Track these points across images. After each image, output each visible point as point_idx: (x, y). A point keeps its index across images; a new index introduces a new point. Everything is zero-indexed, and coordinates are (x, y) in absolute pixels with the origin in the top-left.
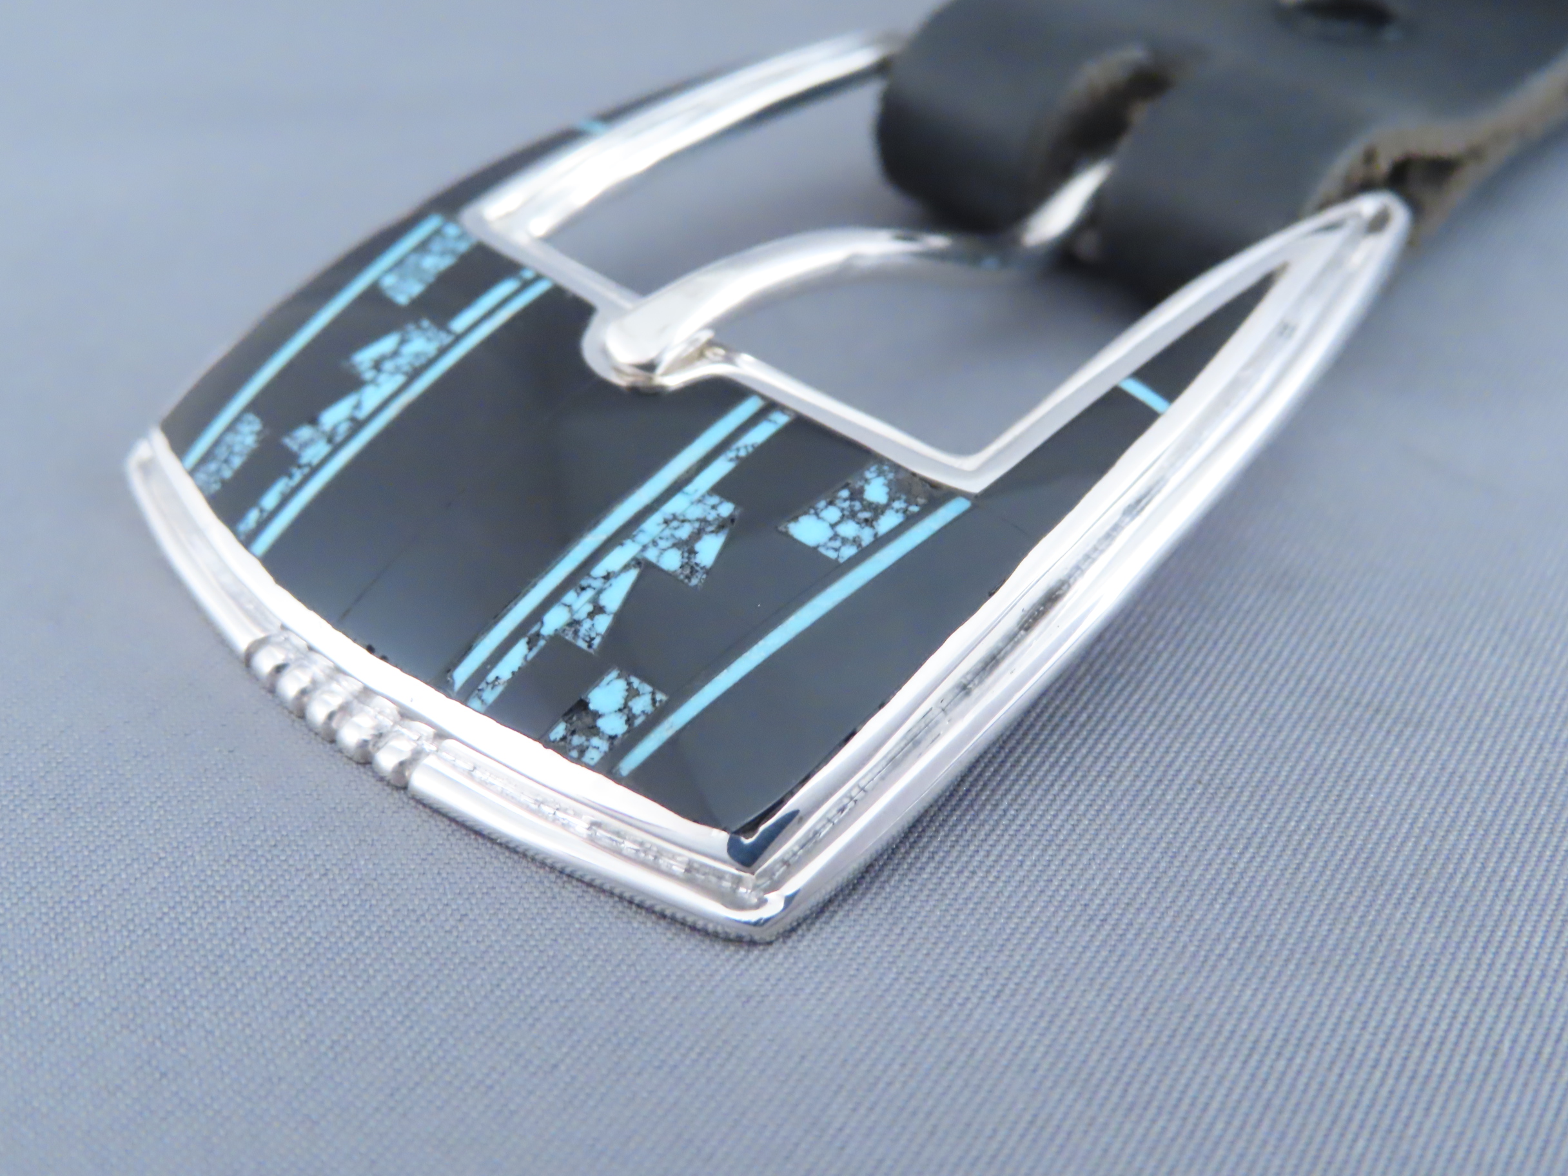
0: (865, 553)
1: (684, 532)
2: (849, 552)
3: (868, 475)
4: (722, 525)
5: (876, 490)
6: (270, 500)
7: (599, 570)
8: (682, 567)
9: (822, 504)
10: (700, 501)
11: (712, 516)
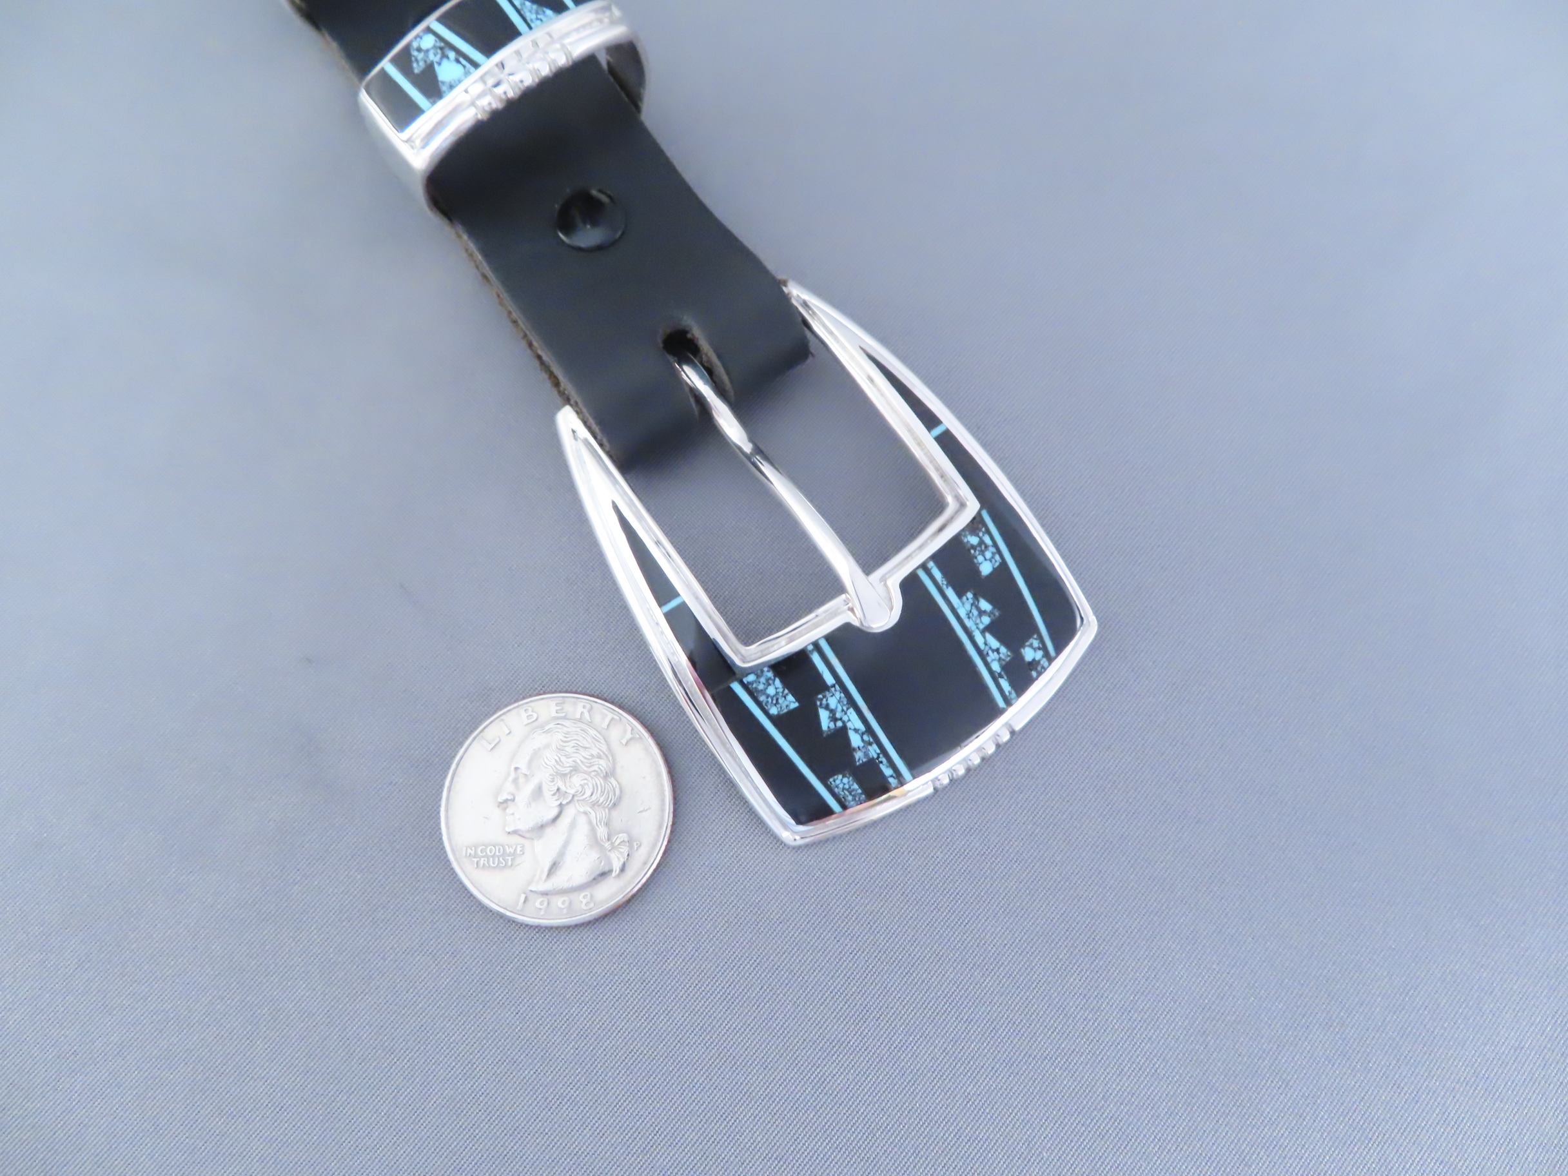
0: (999, 552)
1: (975, 612)
2: (997, 557)
3: (965, 540)
4: (976, 597)
5: (974, 540)
6: (888, 772)
7: (982, 646)
8: (990, 616)
9: (975, 561)
10: (963, 604)
11: (971, 601)
